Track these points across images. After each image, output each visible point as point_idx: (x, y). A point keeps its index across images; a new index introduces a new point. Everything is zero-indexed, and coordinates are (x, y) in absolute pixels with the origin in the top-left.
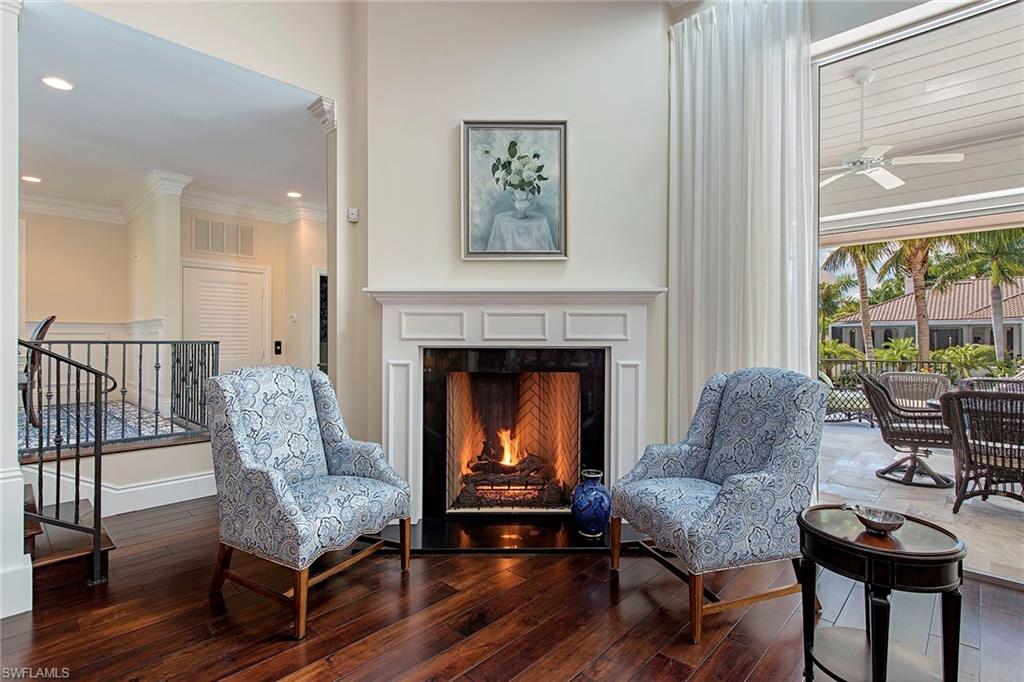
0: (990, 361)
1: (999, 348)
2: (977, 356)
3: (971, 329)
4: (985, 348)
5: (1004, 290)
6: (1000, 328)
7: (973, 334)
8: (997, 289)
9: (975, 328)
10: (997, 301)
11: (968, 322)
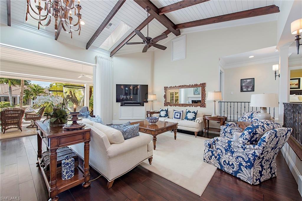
0: (8, 106)
1: (11, 103)
2: (5, 105)
3: (4, 97)
4: (7, 102)
5: (12, 87)
6: (11, 97)
7: (4, 98)
8: (10, 88)
9: (5, 97)
10: (10, 91)
11: (2, 95)
